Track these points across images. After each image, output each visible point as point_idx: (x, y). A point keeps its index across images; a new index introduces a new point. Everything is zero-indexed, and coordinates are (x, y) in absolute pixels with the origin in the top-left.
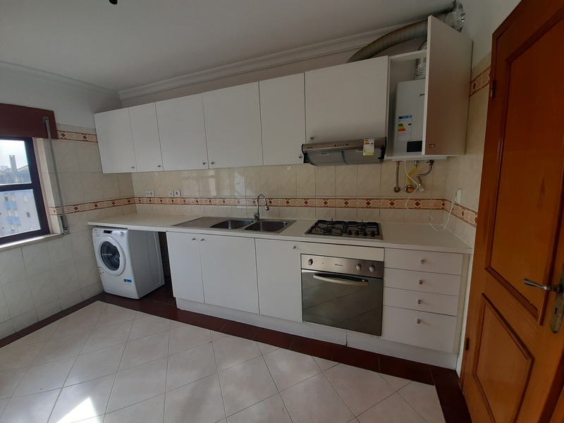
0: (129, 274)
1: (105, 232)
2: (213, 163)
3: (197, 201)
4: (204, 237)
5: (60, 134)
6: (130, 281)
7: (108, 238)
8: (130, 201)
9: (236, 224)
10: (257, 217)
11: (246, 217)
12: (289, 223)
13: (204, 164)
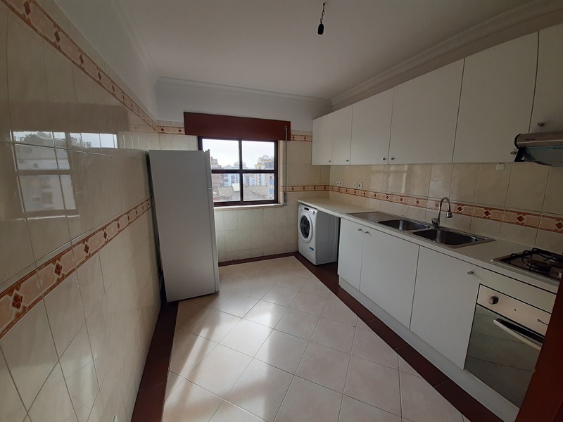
0: (313, 244)
1: (306, 209)
2: (393, 159)
3: (375, 196)
4: (369, 230)
5: (292, 137)
6: (313, 249)
7: (306, 214)
8: (326, 188)
9: (408, 226)
10: (436, 224)
11: (423, 220)
12: (480, 240)
13: (384, 159)
